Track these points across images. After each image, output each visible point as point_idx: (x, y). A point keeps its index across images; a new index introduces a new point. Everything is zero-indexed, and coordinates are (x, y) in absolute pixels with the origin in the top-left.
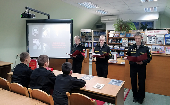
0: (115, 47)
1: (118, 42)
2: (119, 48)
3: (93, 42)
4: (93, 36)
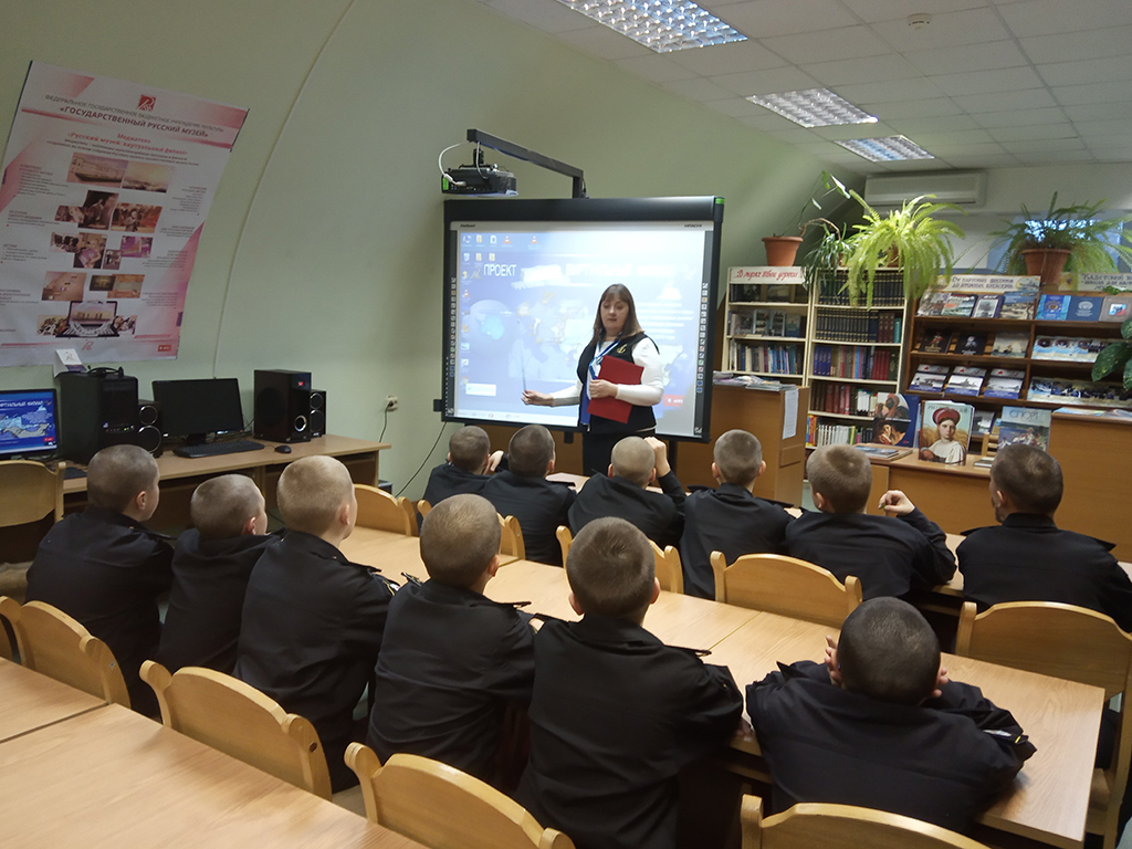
0: (953, 379)
1: (971, 348)
2: (984, 384)
3: (812, 343)
4: (817, 307)
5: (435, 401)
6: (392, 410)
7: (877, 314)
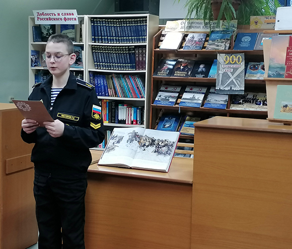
0: (185, 95)
1: (202, 72)
2: (205, 98)
3: (90, 71)
4: (92, 45)
7: (134, 49)
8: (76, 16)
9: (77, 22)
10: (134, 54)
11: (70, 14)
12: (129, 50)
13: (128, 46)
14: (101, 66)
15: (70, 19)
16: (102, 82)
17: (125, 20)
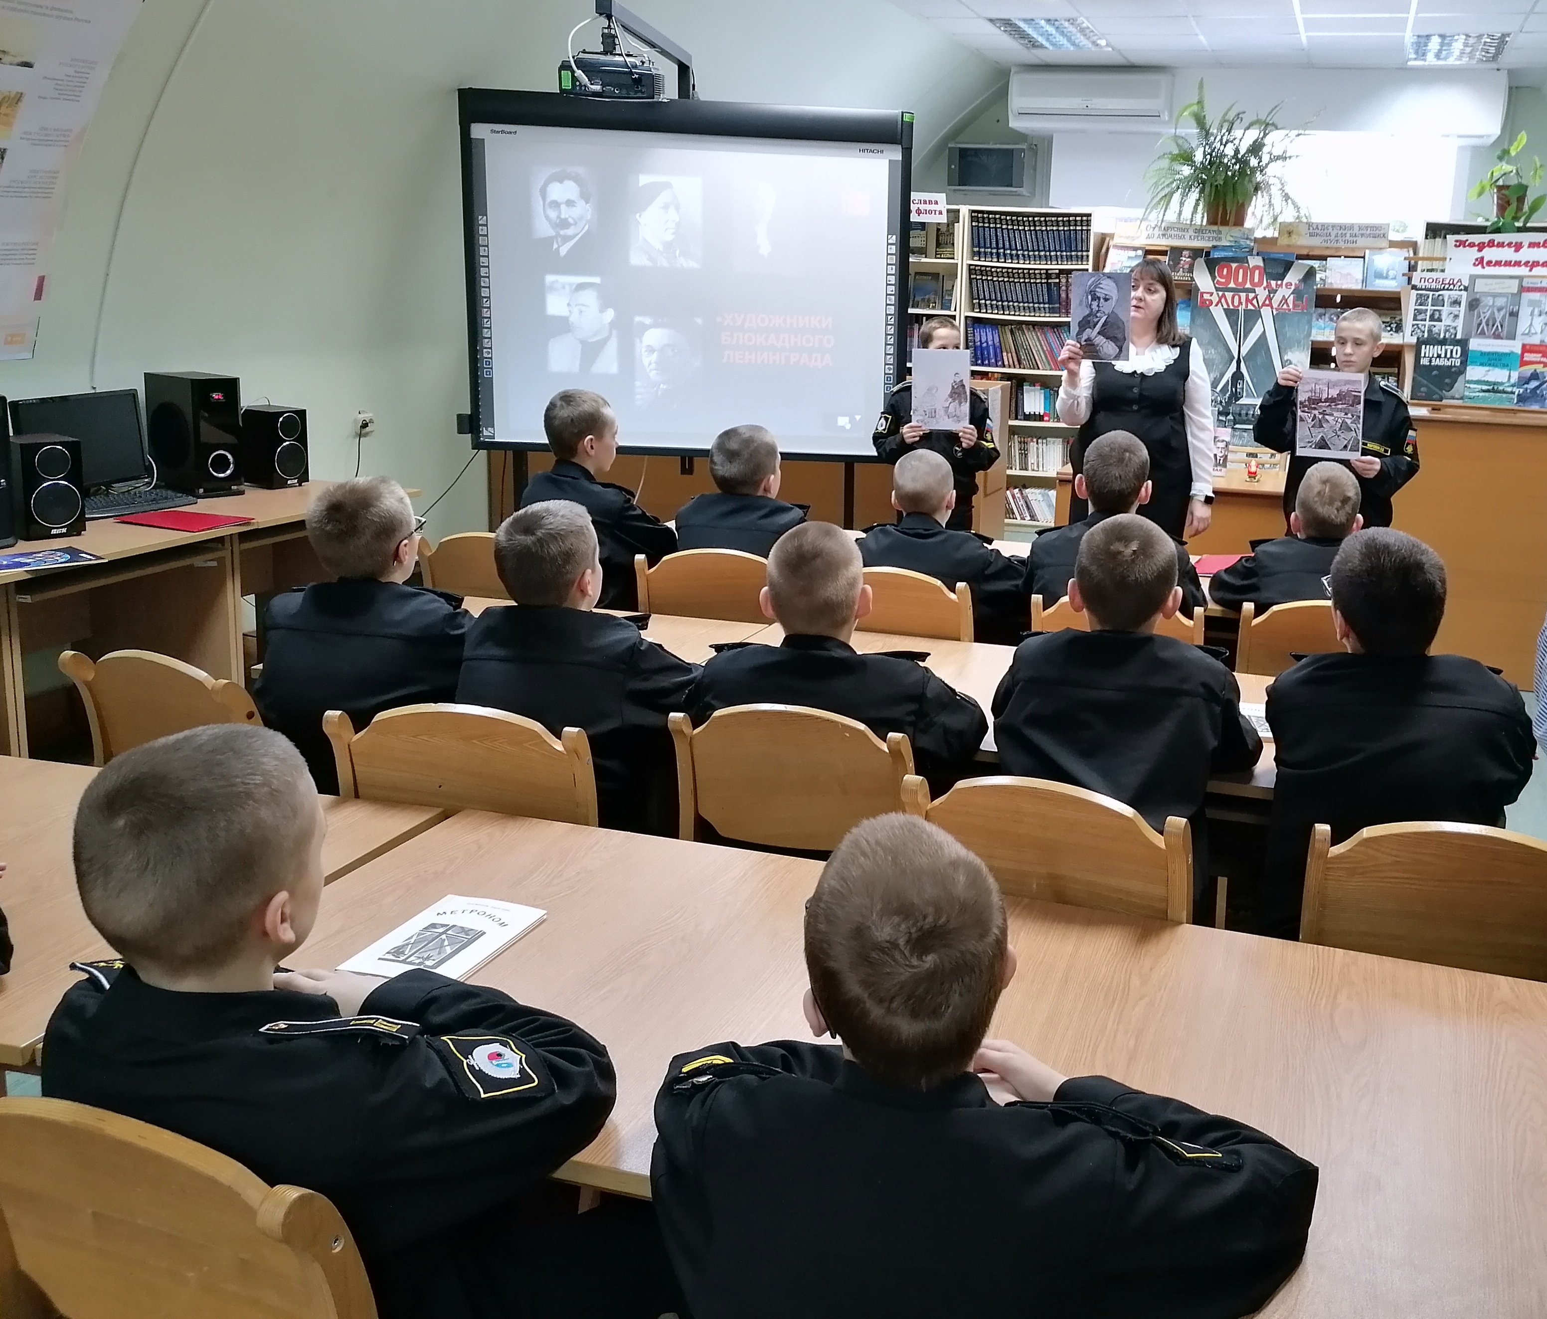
3: (966, 317)
4: (970, 265)
5: (460, 417)
6: (366, 435)
7: (1058, 276)
8: (943, 206)
9: (943, 219)
10: (1058, 285)
11: (930, 202)
12: (1048, 275)
13: (1047, 270)
14: (989, 307)
15: (930, 212)
16: (990, 338)
17: (1042, 219)
